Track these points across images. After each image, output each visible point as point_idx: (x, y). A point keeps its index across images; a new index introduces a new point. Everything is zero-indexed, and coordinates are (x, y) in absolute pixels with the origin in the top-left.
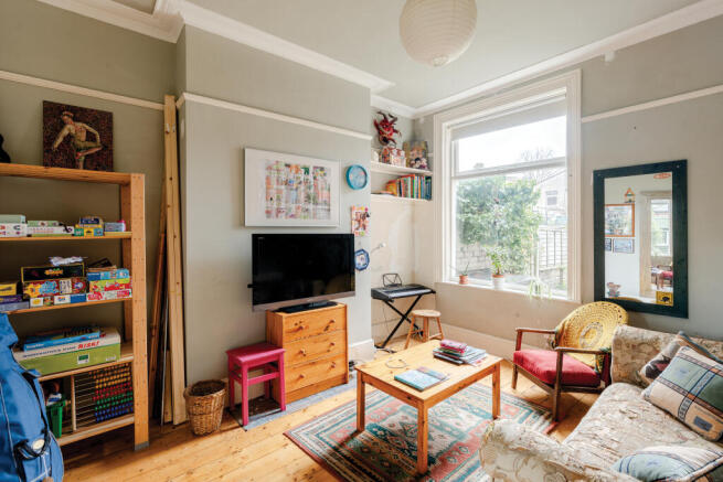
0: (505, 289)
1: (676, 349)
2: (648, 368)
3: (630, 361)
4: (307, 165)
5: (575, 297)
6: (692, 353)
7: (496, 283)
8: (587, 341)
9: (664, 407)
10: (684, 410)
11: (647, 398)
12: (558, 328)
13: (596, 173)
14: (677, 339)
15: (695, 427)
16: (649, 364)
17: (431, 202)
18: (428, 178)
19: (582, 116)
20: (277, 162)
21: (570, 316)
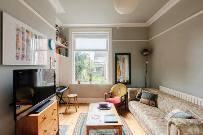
0: (93, 84)
1: (141, 91)
2: (138, 96)
3: (133, 95)
4: (36, 34)
5: (111, 83)
6: (145, 91)
7: (91, 82)
8: (118, 93)
9: (145, 103)
10: (149, 103)
11: (141, 102)
12: (111, 91)
13: (115, 54)
14: (141, 89)
15: (152, 105)
16: (137, 95)
17: (67, 57)
18: (66, 49)
19: (113, 40)
20: (22, 28)
21: (112, 88)
